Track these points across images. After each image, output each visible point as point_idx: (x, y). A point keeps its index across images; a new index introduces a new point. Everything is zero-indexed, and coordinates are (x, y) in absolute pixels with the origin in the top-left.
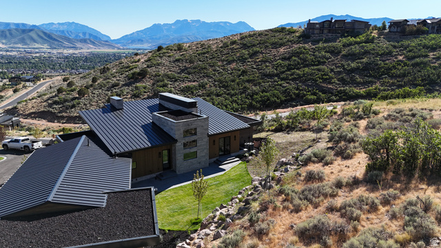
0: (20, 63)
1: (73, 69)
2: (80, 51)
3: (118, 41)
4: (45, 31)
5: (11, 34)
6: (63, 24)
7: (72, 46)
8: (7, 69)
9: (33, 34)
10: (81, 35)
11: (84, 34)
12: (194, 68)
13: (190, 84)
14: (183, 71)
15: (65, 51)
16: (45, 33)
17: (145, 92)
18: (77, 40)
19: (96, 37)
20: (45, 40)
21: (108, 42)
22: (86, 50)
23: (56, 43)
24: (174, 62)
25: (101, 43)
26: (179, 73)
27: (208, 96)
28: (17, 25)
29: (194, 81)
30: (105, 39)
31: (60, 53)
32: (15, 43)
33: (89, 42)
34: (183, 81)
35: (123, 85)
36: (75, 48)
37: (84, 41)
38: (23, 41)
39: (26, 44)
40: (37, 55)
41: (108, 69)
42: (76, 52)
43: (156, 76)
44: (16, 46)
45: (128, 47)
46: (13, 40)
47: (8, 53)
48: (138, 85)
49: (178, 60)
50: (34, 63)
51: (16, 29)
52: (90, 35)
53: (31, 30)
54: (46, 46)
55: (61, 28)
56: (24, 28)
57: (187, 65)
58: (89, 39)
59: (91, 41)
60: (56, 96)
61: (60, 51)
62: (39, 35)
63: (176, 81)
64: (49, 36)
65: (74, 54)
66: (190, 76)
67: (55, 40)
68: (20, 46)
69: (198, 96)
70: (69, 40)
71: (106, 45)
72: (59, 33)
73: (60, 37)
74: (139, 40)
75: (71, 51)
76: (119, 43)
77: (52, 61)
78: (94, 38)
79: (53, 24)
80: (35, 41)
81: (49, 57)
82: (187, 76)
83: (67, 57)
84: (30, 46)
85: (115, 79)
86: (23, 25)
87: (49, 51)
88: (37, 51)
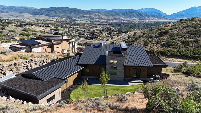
0: (127, 25)
1: (146, 28)
2: (151, 21)
3: (170, 16)
4: (139, 12)
5: (127, 14)
6: (147, 9)
7: (148, 18)
8: (122, 27)
9: (134, 14)
10: (153, 14)
11: (155, 13)
12: (195, 31)
13: (189, 40)
14: (188, 32)
15: (145, 21)
16: (139, 13)
17: (163, 42)
18: (151, 16)
19: (160, 15)
20: (138, 16)
21: (165, 17)
22: (154, 20)
23: (142, 17)
24: (185, 27)
25: (161, 17)
26: (185, 33)
27: (197, 48)
28: (130, 10)
29: (192, 38)
30: (164, 15)
31: (142, 22)
32: (127, 17)
33: (156, 16)
34: (186, 38)
35: (155, 37)
36: (149, 19)
37: (154, 16)
38: (130, 17)
39: (131, 18)
40: (134, 22)
41: (153, 29)
42: (149, 21)
43: (172, 34)
44: (127, 18)
45: (175, 19)
46: (127, 16)
47: (124, 21)
48: (161, 37)
49: (188, 27)
50: (132, 26)
51: (129, 12)
52: (157, 13)
53: (134, 12)
54: (138, 18)
55: (146, 11)
56: (132, 11)
57: (192, 29)
58: (156, 15)
59: (157, 16)
60: (128, 39)
61: (143, 21)
62: (136, 14)
63: (182, 37)
64: (140, 14)
65: (148, 22)
66: (191, 36)
67: (142, 16)
68: (129, 18)
69: (191, 46)
70: (147, 16)
71: (164, 18)
72: (144, 13)
73: (144, 15)
74: (181, 15)
75: (147, 21)
76: (170, 17)
77: (139, 25)
78: (159, 14)
79: (143, 9)
80: (134, 16)
81: (138, 23)
82: (189, 35)
83: (145, 23)
84: (132, 19)
85: (152, 34)
86: (132, 10)
87: (138, 20)
88: (134, 20)
